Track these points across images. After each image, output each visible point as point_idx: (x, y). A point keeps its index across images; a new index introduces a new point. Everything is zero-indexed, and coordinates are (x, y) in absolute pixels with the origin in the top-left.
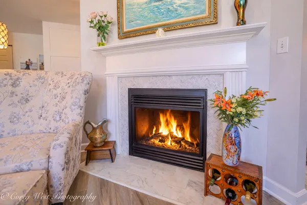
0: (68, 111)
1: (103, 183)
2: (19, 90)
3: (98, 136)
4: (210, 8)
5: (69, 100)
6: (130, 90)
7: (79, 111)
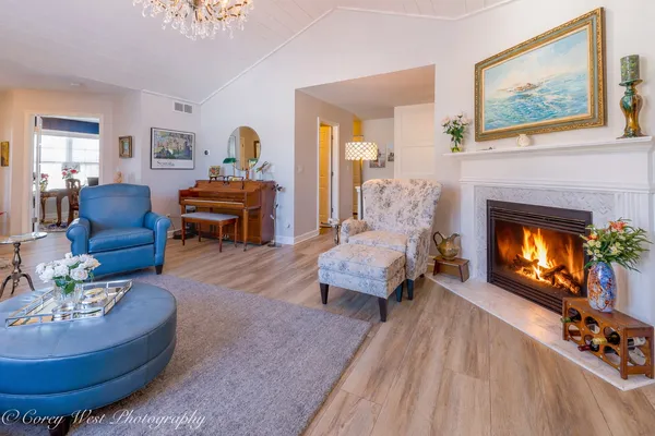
0: (419, 217)
1: (446, 294)
2: (384, 196)
3: (448, 248)
4: (593, 105)
5: (420, 209)
6: (489, 202)
7: (428, 219)
